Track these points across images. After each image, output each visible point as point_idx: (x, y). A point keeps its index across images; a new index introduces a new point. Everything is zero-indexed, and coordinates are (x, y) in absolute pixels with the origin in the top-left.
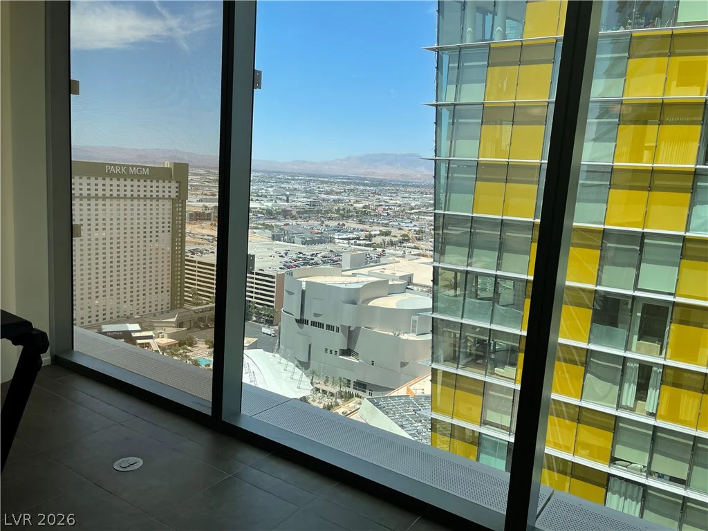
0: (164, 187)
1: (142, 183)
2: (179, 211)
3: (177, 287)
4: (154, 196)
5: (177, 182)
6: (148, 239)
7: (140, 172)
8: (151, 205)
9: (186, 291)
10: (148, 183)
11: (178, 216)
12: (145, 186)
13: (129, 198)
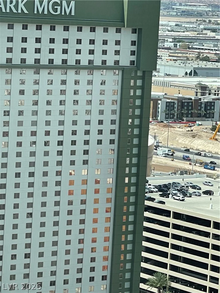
0: (105, 42)
1: (59, 33)
2: (135, 97)
3: (125, 271)
4: (84, 62)
5: (134, 31)
6: (66, 158)
7: (56, 10)
8: (77, 82)
9: (144, 281)
10: (73, 34)
11: (135, 107)
12: (66, 41)
13: (30, 67)
